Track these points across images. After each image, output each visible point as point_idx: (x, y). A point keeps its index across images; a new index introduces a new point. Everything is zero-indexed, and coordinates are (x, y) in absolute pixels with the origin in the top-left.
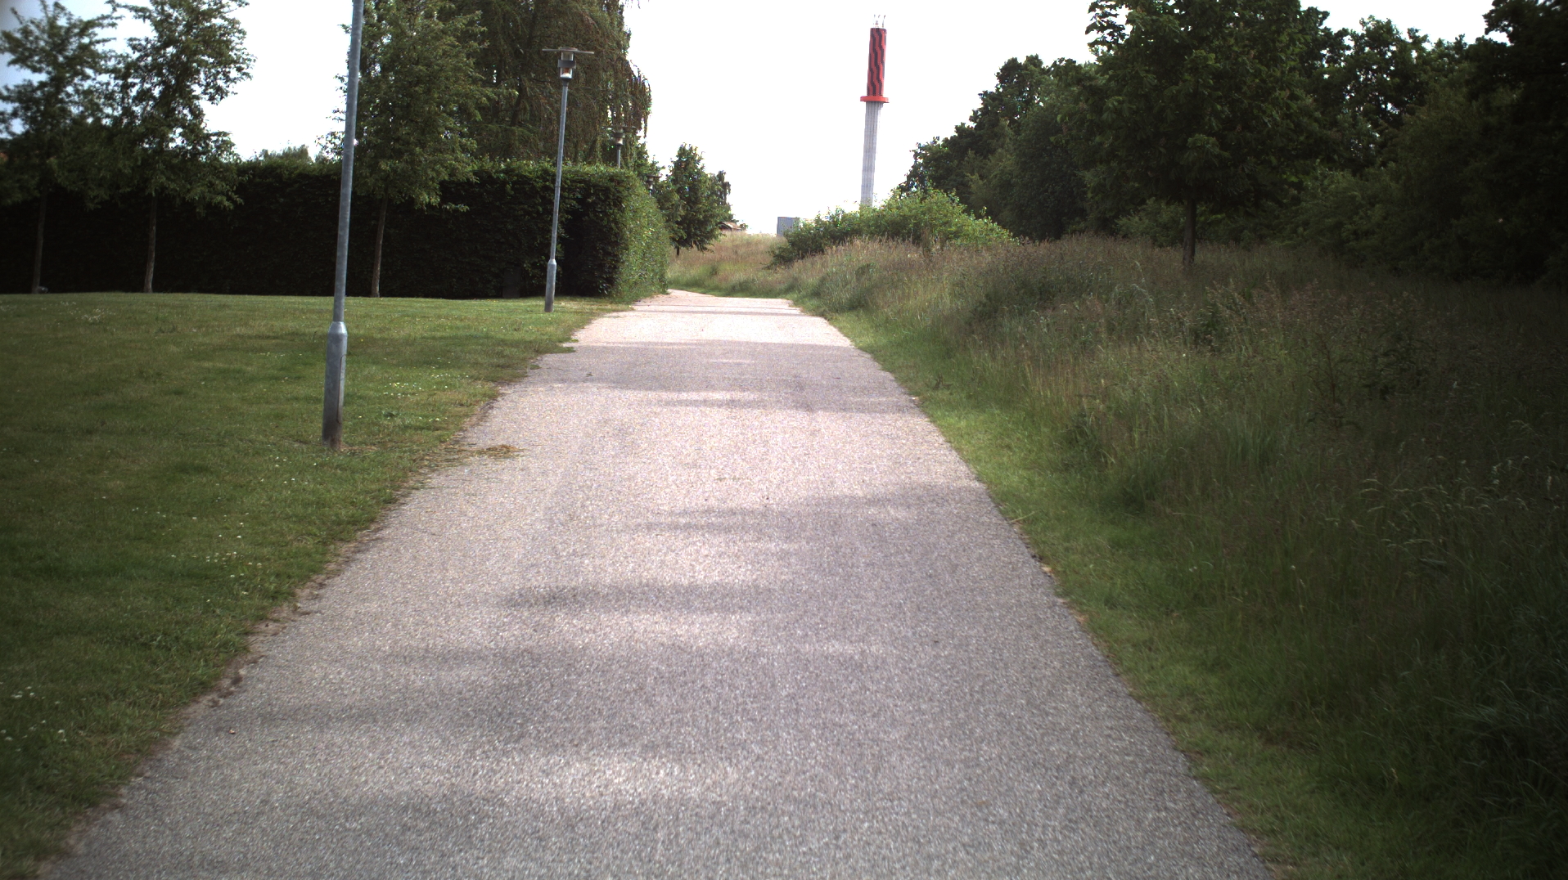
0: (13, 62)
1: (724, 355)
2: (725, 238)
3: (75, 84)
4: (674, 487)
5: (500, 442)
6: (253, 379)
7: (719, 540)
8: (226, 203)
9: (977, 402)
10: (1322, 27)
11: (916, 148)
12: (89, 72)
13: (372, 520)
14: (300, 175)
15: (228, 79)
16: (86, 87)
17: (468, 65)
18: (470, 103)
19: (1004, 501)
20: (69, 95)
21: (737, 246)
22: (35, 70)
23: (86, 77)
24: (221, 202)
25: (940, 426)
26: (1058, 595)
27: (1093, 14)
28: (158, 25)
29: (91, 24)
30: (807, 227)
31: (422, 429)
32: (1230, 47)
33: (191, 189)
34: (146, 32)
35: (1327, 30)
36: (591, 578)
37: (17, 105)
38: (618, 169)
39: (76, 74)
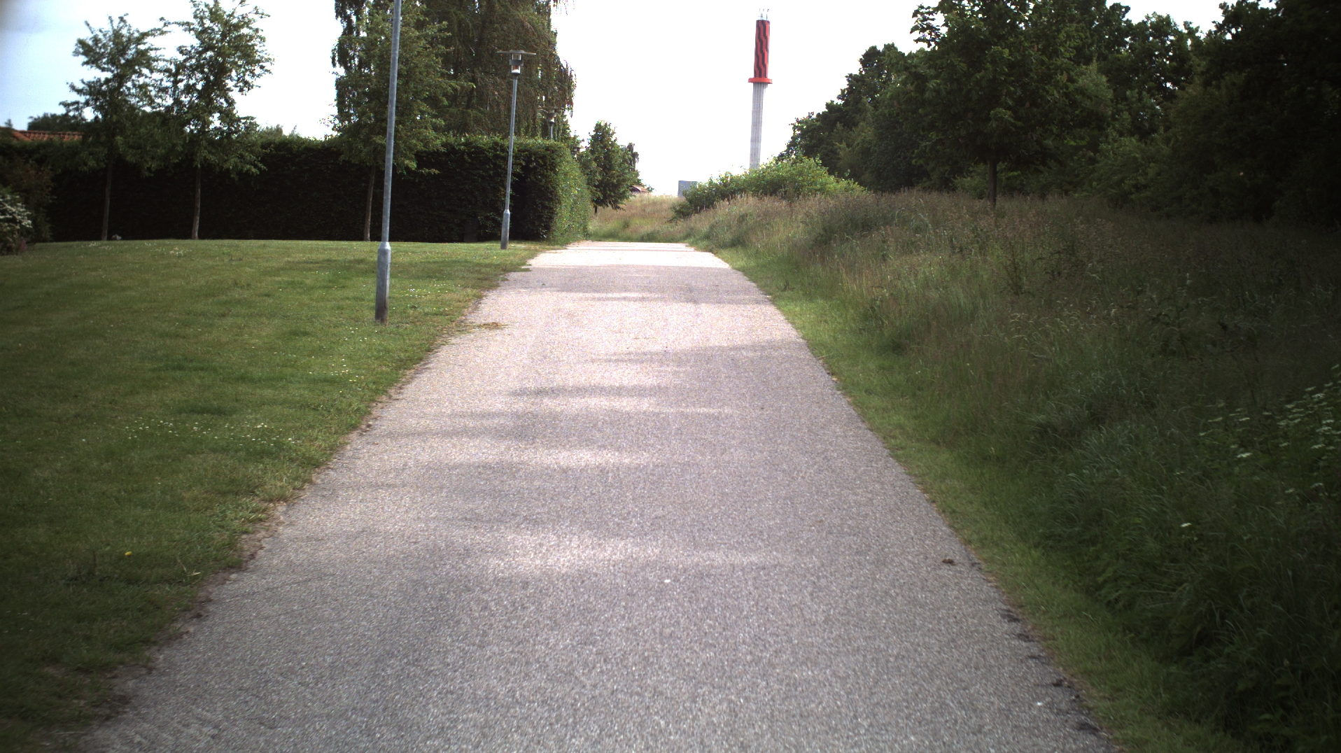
0: (86, 63)
1: (637, 272)
2: (635, 198)
3: (133, 80)
4: (607, 342)
5: (490, 321)
6: (312, 288)
7: (638, 367)
8: (254, 170)
9: (810, 297)
10: (1124, 19)
11: (794, 121)
12: (145, 71)
13: (421, 359)
14: (306, 148)
15: (254, 75)
16: (141, 83)
17: (437, 63)
18: (439, 91)
19: (815, 346)
20: (129, 89)
21: (645, 206)
22: (103, 70)
23: (140, 75)
24: (249, 170)
25: (783, 311)
26: (838, 389)
27: (915, 19)
28: (199, 35)
29: (144, 35)
30: (702, 188)
31: (437, 315)
32: (1021, 42)
33: (228, 160)
34: (191, 41)
35: (1128, 22)
36: (561, 383)
37: (88, 97)
38: (552, 141)
39: (135, 72)
